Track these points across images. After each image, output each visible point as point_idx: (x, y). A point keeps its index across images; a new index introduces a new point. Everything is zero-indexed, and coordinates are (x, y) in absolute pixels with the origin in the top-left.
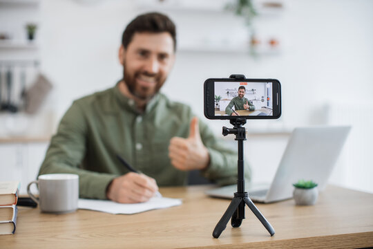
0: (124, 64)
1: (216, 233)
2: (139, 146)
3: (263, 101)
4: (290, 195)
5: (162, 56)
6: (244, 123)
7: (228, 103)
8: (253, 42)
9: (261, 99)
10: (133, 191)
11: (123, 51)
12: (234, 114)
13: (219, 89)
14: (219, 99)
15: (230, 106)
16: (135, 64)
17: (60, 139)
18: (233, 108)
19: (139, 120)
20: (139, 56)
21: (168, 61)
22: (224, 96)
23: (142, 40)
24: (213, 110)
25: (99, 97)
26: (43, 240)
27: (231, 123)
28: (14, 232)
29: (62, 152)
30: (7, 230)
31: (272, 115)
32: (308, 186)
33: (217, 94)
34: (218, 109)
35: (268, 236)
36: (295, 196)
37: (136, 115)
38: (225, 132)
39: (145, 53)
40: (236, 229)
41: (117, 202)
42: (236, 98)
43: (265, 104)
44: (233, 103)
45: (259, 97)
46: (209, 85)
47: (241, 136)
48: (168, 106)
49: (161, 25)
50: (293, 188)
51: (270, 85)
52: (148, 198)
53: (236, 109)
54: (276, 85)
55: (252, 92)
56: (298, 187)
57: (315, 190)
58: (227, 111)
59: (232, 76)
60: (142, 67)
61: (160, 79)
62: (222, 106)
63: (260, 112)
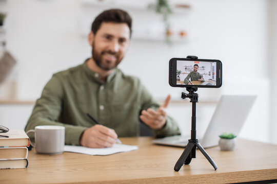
0: (93, 46)
1: (177, 168)
2: (102, 108)
3: (210, 75)
4: (217, 143)
5: (121, 40)
6: (196, 90)
7: (186, 76)
8: (168, 33)
9: (208, 74)
10: (99, 138)
11: (92, 35)
12: (189, 84)
13: (180, 66)
14: (179, 73)
15: (187, 78)
16: (102, 44)
17: (44, 100)
18: (190, 79)
19: (102, 88)
20: (105, 39)
21: (126, 44)
22: (183, 71)
23: (108, 28)
24: (176, 80)
25: (72, 71)
26: (52, 172)
27: (187, 90)
28: (27, 167)
29: (45, 110)
30: (22, 165)
31: (215, 85)
32: (230, 137)
33: (178, 69)
34: (179, 80)
35: (213, 170)
36: (220, 144)
37: (100, 84)
38: (184, 96)
39: (109, 37)
40: (187, 166)
41: (87, 146)
42: (192, 73)
43: (211, 77)
44: (190, 76)
45: (207, 72)
46: (173, 63)
47: (194, 99)
48: (123, 77)
49: (122, 17)
50: (219, 139)
51: (214, 64)
52: (112, 143)
53: (192, 80)
54: (219, 64)
55: (202, 69)
56: (223, 137)
57: (235, 140)
58: (185, 81)
59: (188, 57)
60: (107, 47)
61: (119, 57)
62: (182, 78)
63: (208, 83)
